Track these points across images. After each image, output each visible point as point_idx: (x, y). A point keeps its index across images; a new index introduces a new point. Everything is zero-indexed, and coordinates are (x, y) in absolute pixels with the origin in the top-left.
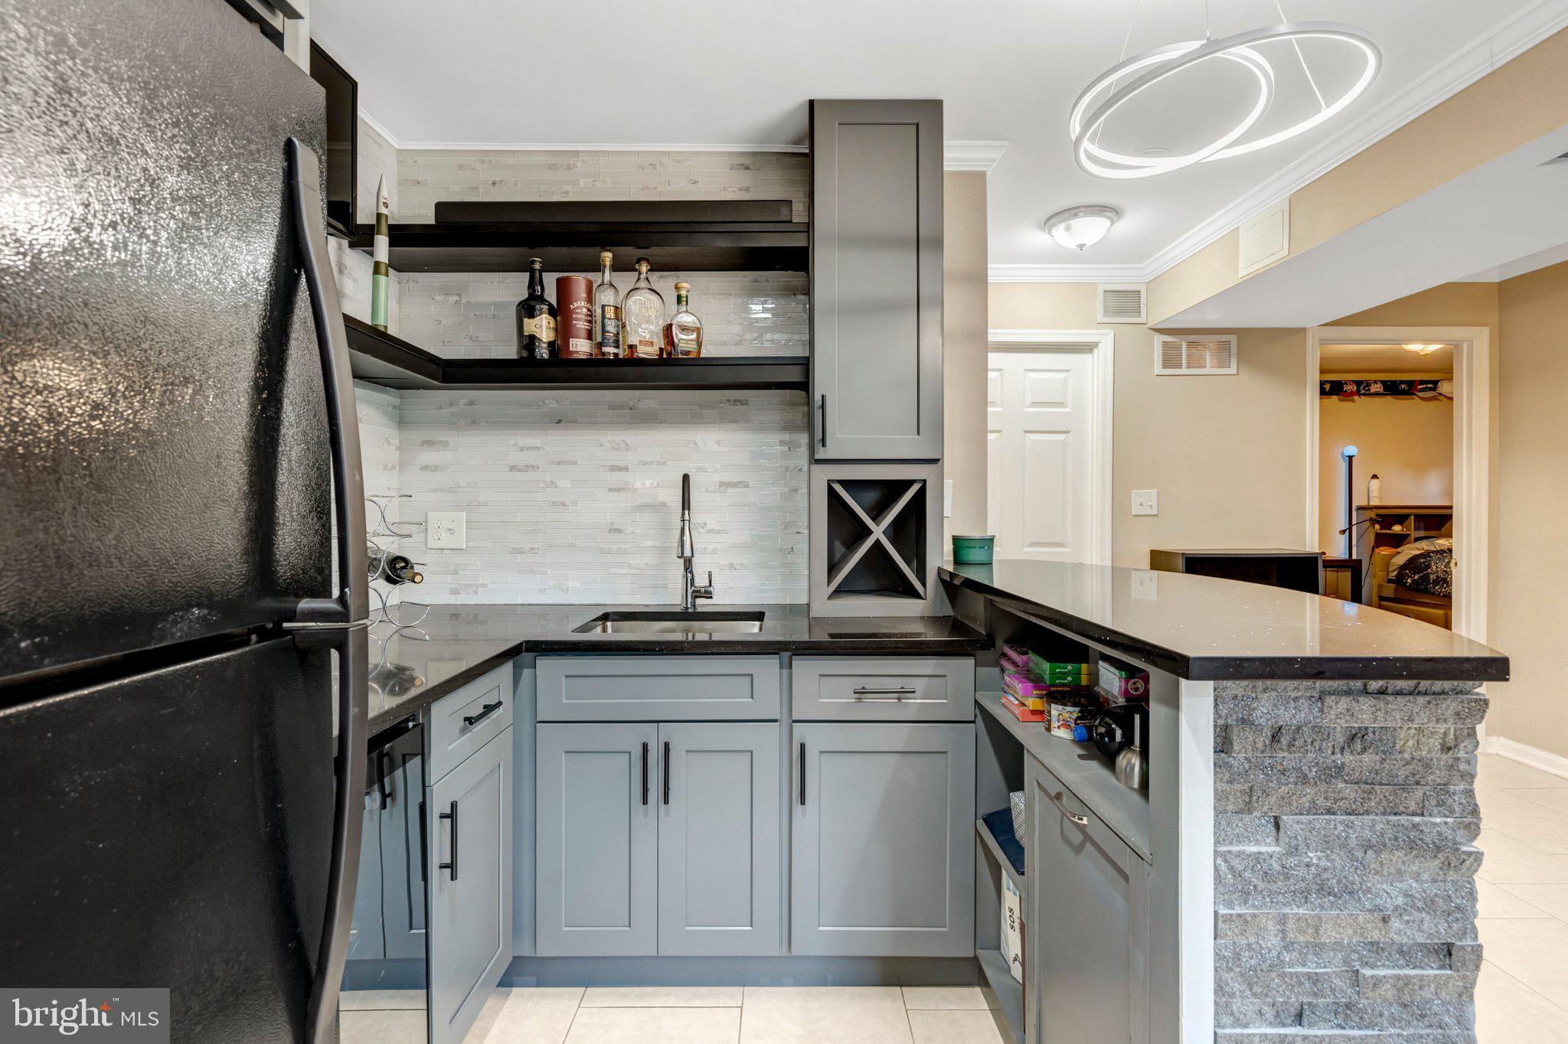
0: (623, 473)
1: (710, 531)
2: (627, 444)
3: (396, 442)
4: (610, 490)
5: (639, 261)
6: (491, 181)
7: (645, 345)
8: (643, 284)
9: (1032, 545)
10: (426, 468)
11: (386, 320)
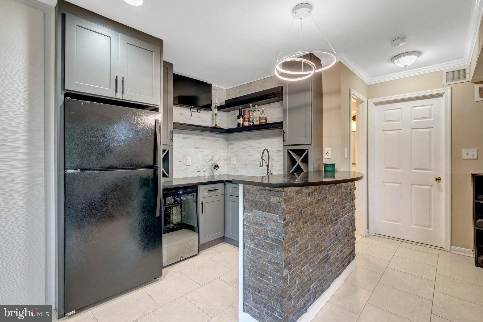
0: (260, 149)
1: (276, 162)
2: (261, 143)
3: (226, 144)
4: (258, 152)
5: (256, 104)
6: (239, 92)
7: (256, 122)
8: (257, 109)
9: (415, 169)
10: (230, 149)
11: (217, 123)
